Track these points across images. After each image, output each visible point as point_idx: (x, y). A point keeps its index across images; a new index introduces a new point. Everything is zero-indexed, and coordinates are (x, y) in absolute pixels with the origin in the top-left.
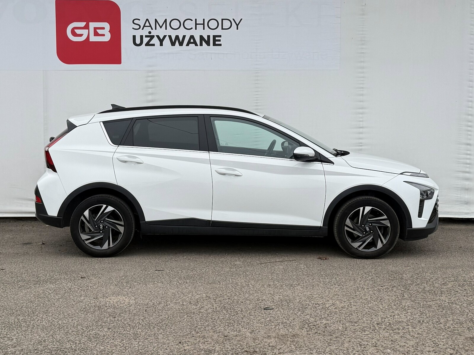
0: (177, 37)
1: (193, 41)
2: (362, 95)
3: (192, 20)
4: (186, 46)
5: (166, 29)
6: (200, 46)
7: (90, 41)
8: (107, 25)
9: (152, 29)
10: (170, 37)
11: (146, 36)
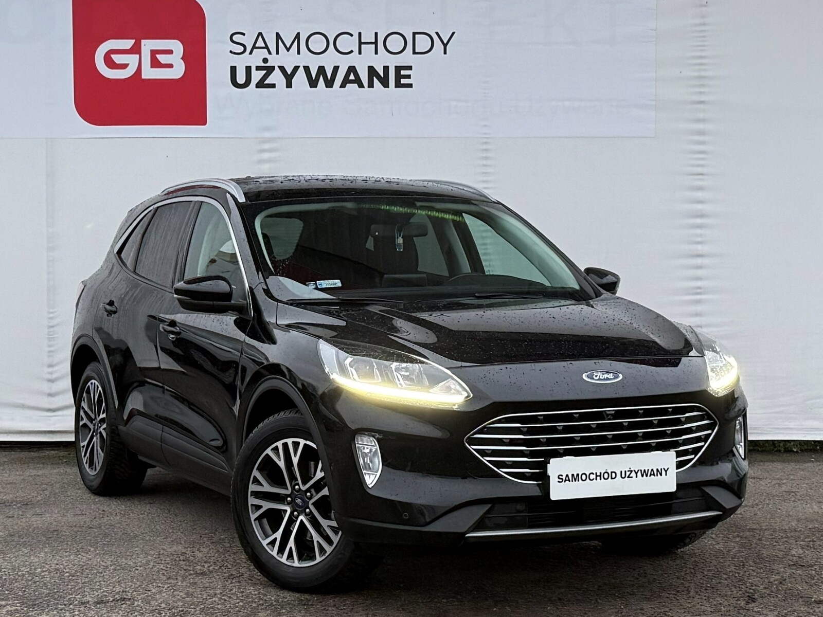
0: (321, 70)
1: (353, 78)
2: (700, 189)
3: (352, 35)
4: (341, 87)
5: (299, 53)
6: (368, 87)
7: (143, 77)
8: (177, 46)
9: (270, 53)
10: (307, 69)
11: (258, 68)
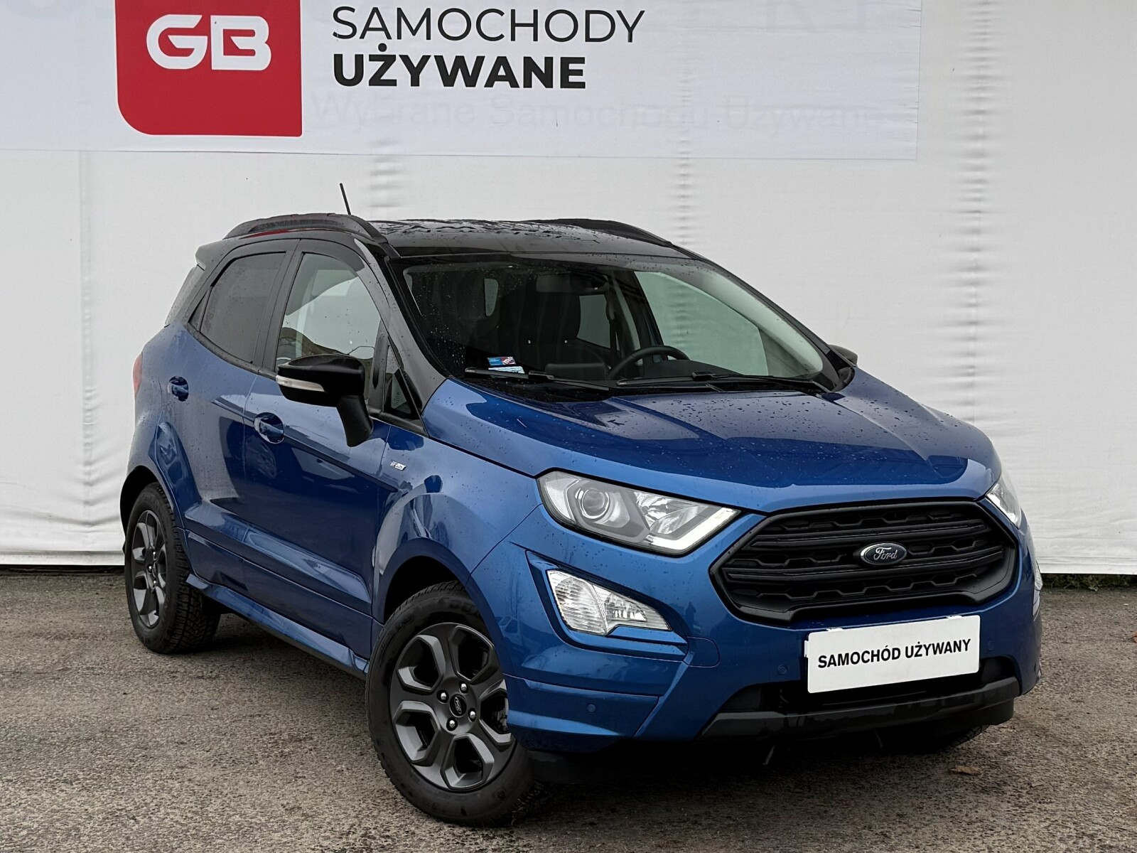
0: (460, 62)
1: (504, 74)
2: (976, 231)
3: (502, 14)
4: (486, 86)
5: (428, 37)
6: (524, 87)
7: (214, 68)
9: (389, 37)
10: (440, 60)
11: (372, 58)
